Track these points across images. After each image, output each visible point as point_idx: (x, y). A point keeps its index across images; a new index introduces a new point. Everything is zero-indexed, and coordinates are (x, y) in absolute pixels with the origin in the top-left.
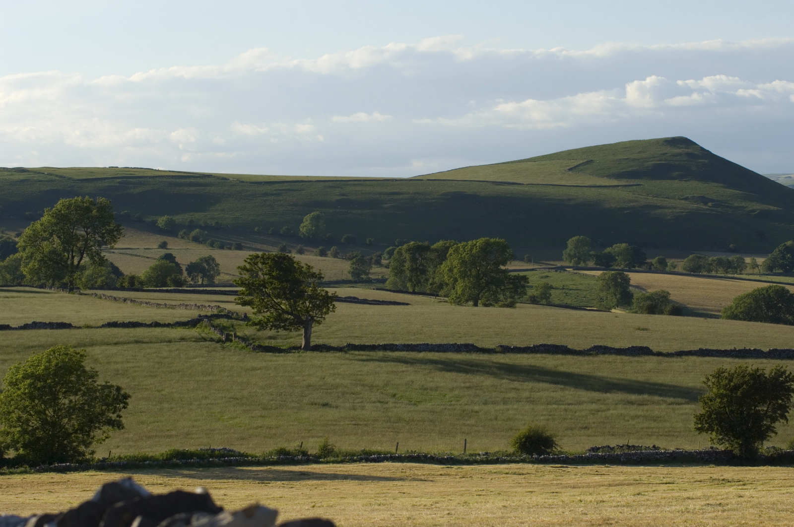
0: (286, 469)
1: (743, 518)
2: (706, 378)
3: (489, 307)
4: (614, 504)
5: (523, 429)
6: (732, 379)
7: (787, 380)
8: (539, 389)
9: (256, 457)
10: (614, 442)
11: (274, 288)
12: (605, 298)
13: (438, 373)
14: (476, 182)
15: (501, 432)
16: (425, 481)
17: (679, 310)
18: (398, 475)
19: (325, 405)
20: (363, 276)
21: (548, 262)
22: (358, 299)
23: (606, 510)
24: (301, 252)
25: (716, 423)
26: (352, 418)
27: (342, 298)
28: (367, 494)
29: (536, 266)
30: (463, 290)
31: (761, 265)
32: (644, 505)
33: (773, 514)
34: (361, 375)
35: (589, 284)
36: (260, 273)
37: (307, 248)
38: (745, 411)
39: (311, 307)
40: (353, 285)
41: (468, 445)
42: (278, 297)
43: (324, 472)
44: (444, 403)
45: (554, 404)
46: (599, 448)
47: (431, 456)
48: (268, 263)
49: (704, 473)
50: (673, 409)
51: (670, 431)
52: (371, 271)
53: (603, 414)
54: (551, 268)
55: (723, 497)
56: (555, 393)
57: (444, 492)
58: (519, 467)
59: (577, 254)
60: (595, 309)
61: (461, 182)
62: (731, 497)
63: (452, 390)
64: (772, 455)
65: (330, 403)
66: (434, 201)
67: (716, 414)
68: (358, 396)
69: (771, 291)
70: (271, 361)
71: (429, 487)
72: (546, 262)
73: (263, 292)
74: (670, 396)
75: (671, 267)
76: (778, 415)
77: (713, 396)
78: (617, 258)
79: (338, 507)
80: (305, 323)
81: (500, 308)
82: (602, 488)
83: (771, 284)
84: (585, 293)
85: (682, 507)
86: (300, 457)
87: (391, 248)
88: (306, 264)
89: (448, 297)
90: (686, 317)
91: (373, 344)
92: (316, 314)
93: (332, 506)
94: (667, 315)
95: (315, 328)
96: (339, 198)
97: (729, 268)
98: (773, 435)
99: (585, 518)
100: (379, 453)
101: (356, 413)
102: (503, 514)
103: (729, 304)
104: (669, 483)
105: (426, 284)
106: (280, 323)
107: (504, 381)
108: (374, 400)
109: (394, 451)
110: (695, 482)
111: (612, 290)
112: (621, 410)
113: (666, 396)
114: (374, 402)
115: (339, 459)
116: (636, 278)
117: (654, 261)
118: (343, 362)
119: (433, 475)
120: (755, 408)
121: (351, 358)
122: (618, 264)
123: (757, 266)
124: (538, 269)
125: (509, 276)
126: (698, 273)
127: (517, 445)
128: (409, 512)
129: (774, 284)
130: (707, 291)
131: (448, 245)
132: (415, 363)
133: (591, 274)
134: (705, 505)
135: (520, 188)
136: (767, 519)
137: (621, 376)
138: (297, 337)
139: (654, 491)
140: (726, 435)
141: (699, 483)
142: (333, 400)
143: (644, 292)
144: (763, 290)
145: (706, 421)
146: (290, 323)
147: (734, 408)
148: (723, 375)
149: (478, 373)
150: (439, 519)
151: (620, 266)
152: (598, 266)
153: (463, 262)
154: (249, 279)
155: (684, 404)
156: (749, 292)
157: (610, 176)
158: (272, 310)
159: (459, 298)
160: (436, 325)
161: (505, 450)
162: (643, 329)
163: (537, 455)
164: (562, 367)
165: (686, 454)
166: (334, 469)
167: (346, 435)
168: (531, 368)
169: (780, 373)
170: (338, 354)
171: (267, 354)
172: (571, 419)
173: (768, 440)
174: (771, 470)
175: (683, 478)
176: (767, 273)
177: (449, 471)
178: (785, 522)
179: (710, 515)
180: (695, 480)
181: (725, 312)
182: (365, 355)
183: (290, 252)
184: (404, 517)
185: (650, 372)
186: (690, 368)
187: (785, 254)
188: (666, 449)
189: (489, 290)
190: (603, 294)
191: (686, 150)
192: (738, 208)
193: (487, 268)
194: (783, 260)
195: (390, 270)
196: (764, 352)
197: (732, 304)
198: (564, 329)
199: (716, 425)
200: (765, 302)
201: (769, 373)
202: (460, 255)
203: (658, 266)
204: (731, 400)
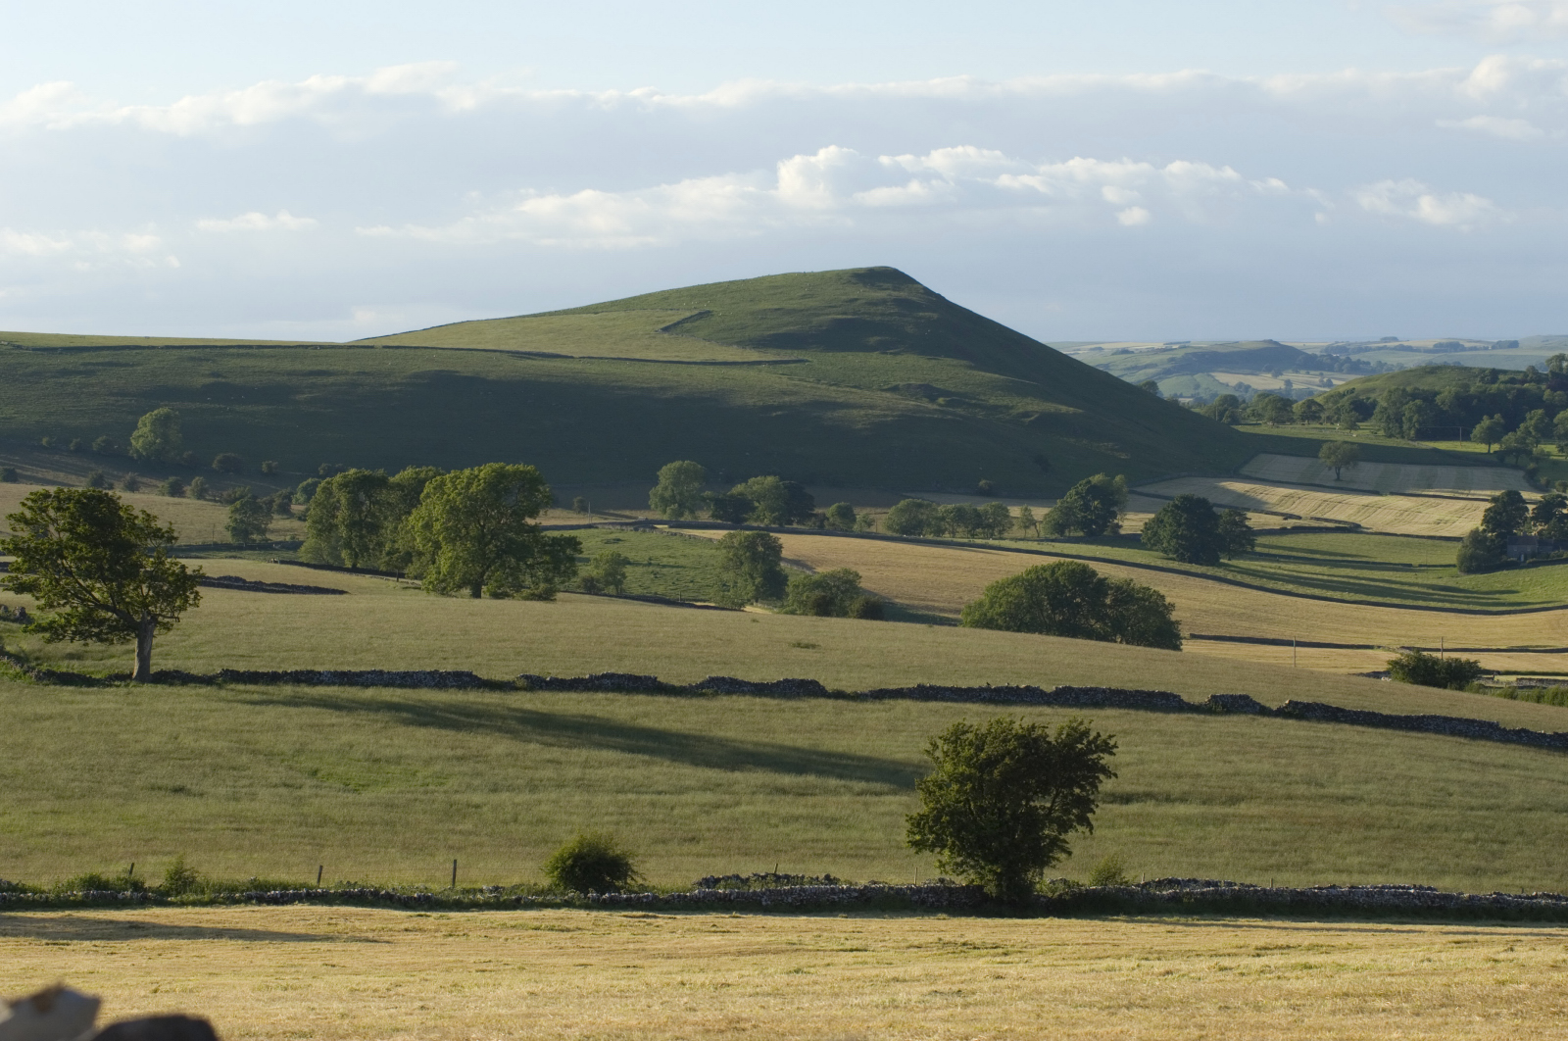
0: (100, 917)
1: (1005, 1020)
2: (932, 744)
3: (503, 598)
4: (749, 990)
5: (569, 841)
6: (983, 746)
7: (1091, 749)
8: (600, 763)
9: (43, 892)
10: (747, 868)
11: (81, 559)
12: (731, 584)
13: (402, 729)
14: (479, 353)
15: (526, 846)
16: (376, 941)
17: (877, 609)
18: (322, 929)
19: (178, 790)
20: (254, 537)
21: (619, 512)
22: (244, 581)
23: (734, 1003)
24: (132, 487)
25: (950, 833)
26: (231, 816)
27: (214, 579)
28: (260, 967)
29: (596, 520)
30: (453, 566)
31: (1042, 522)
32: (808, 992)
33: (1064, 1011)
34: (248, 731)
35: (700, 556)
36: (52, 529)
37: (145, 480)
38: (1007, 808)
39: (152, 597)
40: (234, 554)
41: (459, 872)
42: (88, 575)
43: (176, 924)
44: (412, 788)
45: (629, 791)
46: (717, 881)
47: (387, 893)
48: (68, 508)
49: (926, 931)
50: (865, 804)
51: (857, 847)
52: (270, 526)
53: (727, 813)
54: (627, 524)
55: (963, 978)
56: (632, 771)
57: (413, 964)
58: (562, 915)
59: (678, 497)
60: (713, 605)
61: (449, 352)
62: (981, 978)
63: (428, 762)
64: (1061, 895)
65: (189, 786)
66: (396, 388)
67: (951, 814)
68: (246, 773)
69: (1060, 572)
70: (72, 702)
71: (381, 955)
72: (616, 512)
73: (58, 565)
74: (860, 779)
75: (863, 524)
76: (1072, 817)
77: (945, 778)
78: (756, 504)
79: (204, 992)
80: (139, 627)
81: (524, 602)
82: (724, 958)
83: (1062, 560)
84: (692, 573)
85: (884, 996)
86: (128, 893)
87: (310, 481)
88: (144, 512)
89: (421, 579)
90: (891, 623)
91: (274, 670)
92: (162, 611)
93: (191, 991)
94: (855, 617)
95: (159, 638)
96: (212, 380)
97: (978, 526)
98: (1063, 856)
99: (691, 1017)
100: (285, 887)
101: (239, 807)
102: (529, 1008)
103: (978, 597)
104: (857, 950)
105: (378, 553)
106: (91, 627)
107: (532, 746)
108: (275, 780)
109: (313, 881)
110: (908, 947)
111: (746, 568)
112: (762, 805)
113: (851, 778)
114: (276, 786)
115: (206, 898)
116: (794, 544)
117: (830, 511)
118: (214, 705)
119: (391, 930)
120: (1027, 803)
121: (230, 698)
122: (758, 517)
123: (1033, 523)
124: (599, 526)
125: (543, 537)
126: (917, 537)
127: (556, 873)
128: (345, 1004)
129: (1067, 560)
130: (935, 571)
131: (422, 475)
132: (357, 710)
133: (704, 535)
134: (930, 994)
135: (565, 365)
136: (1052, 1021)
137: (763, 738)
138: (124, 656)
139: (829, 965)
140: (970, 855)
141: (916, 950)
142: (195, 781)
143: (808, 572)
144: (1045, 571)
145: (931, 828)
146: (110, 627)
147: (985, 803)
148: (965, 737)
149: (480, 730)
150: (404, 1018)
151: (762, 521)
152: (719, 521)
153: (453, 511)
154: (30, 540)
155: (887, 794)
156: (1017, 574)
157: (743, 344)
158: (76, 602)
159: (443, 581)
160: (396, 633)
161: (532, 882)
162: (807, 646)
163: (597, 892)
164: (646, 720)
165: (892, 892)
166: (196, 917)
167: (220, 850)
168: (585, 720)
169: (1078, 734)
170: (204, 690)
171: (64, 688)
172: (663, 821)
173: (1054, 867)
174: (1060, 926)
175: (884, 941)
176: (1054, 537)
177: (422, 922)
178: (1089, 1028)
179: (939, 1013)
180: (908, 944)
181: (968, 614)
182: (258, 693)
183: (111, 487)
184: (333, 1013)
185: (820, 729)
186: (900, 723)
187: (1089, 501)
188: (851, 884)
189: (502, 565)
190: (729, 576)
191: (895, 294)
192: (996, 408)
193: (499, 522)
194: (1085, 512)
195: (307, 524)
196: (1045, 693)
197: (983, 597)
198: (652, 644)
199: (951, 835)
200: (1047, 594)
201: (1056, 735)
202: (445, 496)
203: (838, 521)
204: (981, 787)
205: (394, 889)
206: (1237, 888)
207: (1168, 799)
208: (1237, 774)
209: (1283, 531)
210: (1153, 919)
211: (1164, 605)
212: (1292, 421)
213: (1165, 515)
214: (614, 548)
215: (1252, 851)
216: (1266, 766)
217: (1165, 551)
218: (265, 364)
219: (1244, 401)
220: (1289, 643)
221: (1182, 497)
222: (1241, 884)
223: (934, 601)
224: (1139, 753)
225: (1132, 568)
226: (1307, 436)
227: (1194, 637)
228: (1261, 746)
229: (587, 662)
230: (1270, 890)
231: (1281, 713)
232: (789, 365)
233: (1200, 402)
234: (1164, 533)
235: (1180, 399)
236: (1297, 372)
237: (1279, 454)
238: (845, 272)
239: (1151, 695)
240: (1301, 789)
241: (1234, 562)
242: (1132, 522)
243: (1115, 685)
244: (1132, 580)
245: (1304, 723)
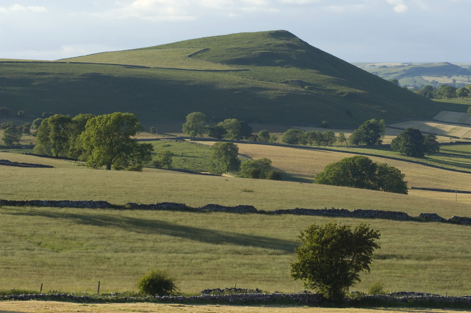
2: (301, 233)
3: (120, 170)
5: (147, 273)
6: (323, 234)
7: (369, 236)
8: (161, 240)
10: (223, 286)
12: (217, 164)
13: (76, 226)
14: (110, 65)
15: (129, 275)
17: (278, 176)
20: (14, 143)
21: (170, 134)
22: (10, 162)
25: (309, 271)
26: (4, 262)
29: (160, 137)
30: (99, 156)
31: (349, 139)
34: (11, 226)
35: (204, 153)
38: (333, 261)
40: (5, 150)
41: (101, 287)
44: (81, 251)
45: (174, 253)
46: (210, 291)
47: (70, 295)
50: (274, 259)
51: (270, 277)
52: (21, 138)
53: (214, 262)
54: (173, 139)
56: (174, 244)
58: (144, 305)
59: (194, 127)
60: (209, 173)
61: (98, 65)
63: (88, 239)
64: (356, 298)
66: (75, 80)
67: (310, 263)
68: (10, 244)
69: (356, 160)
72: (168, 134)
74: (271, 248)
75: (273, 139)
76: (361, 265)
77: (307, 248)
78: (228, 131)
81: (129, 172)
83: (357, 155)
84: (200, 160)
87: (38, 119)
89: (85, 161)
90: (285, 182)
91: (22, 200)
94: (269, 179)
97: (321, 141)
98: (357, 281)
100: (26, 293)
101: (7, 258)
103: (322, 171)
105: (67, 151)
107: (132, 233)
108: (23, 247)
109: (38, 290)
111: (223, 158)
112: (230, 258)
113: (267, 247)
114: (23, 249)
116: (243, 148)
117: (259, 134)
119: (71, 311)
120: (342, 259)
121: (4, 212)
122: (229, 136)
123: (345, 139)
124: (161, 139)
125: (137, 144)
126: (296, 145)
127: (141, 287)
129: (359, 155)
130: (303, 160)
131: (86, 117)
133: (206, 144)
135: (147, 71)
137: (230, 230)
140: (318, 281)
143: (249, 160)
144: (350, 160)
145: (301, 269)
147: (324, 259)
148: (316, 231)
149: (110, 226)
151: (230, 138)
152: (212, 138)
153: (99, 133)
155: (283, 254)
156: (338, 161)
157: (222, 62)
160: (75, 184)
161: (132, 291)
162: (249, 191)
163: (159, 295)
164: (181, 222)
165: (284, 296)
169: (364, 230)
172: (188, 265)
173: (353, 286)
176: (354, 145)
177: (85, 308)
181: (317, 178)
185: (254, 227)
186: (288, 224)
187: (369, 130)
188: (267, 292)
189: (120, 156)
190: (215, 161)
191: (287, 42)
192: (330, 90)
193: (119, 138)
194: (367, 135)
195: (37, 138)
196: (350, 212)
197: (324, 171)
198: (183, 190)
199: (309, 272)
200: (351, 170)
201: (354, 230)
202: (96, 126)
203: (262, 138)
204: (322, 252)
205: (73, 294)
206: (431, 296)
207: (402, 258)
208: (431, 247)
209: (452, 144)
210: (396, 309)
211: (400, 175)
212: (456, 97)
213: (401, 136)
214: (167, 149)
215: (438, 280)
216: (444, 244)
217: (401, 152)
218: (19, 69)
219: (435, 88)
220: (453, 191)
221: (408, 129)
222: (433, 294)
223: (303, 172)
224: (390, 238)
225: (387, 159)
226: (462, 103)
227: (413, 188)
228: (442, 235)
229: (156, 197)
230: (445, 297)
231: (451, 221)
232: (242, 72)
233: (416, 88)
234: (401, 144)
235: (408, 87)
236: (458, 76)
237: (450, 111)
238: (266, 32)
239: (395, 213)
240: (459, 254)
241: (430, 157)
242: (387, 139)
243: (379, 209)
244: (387, 164)
245: (461, 226)
